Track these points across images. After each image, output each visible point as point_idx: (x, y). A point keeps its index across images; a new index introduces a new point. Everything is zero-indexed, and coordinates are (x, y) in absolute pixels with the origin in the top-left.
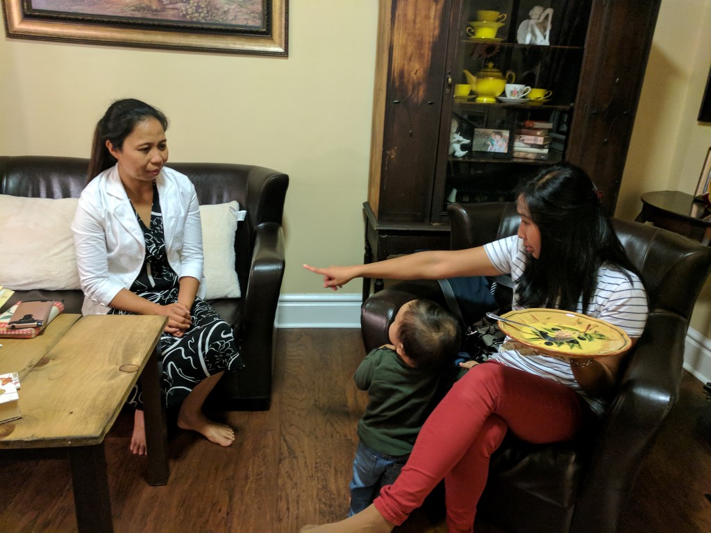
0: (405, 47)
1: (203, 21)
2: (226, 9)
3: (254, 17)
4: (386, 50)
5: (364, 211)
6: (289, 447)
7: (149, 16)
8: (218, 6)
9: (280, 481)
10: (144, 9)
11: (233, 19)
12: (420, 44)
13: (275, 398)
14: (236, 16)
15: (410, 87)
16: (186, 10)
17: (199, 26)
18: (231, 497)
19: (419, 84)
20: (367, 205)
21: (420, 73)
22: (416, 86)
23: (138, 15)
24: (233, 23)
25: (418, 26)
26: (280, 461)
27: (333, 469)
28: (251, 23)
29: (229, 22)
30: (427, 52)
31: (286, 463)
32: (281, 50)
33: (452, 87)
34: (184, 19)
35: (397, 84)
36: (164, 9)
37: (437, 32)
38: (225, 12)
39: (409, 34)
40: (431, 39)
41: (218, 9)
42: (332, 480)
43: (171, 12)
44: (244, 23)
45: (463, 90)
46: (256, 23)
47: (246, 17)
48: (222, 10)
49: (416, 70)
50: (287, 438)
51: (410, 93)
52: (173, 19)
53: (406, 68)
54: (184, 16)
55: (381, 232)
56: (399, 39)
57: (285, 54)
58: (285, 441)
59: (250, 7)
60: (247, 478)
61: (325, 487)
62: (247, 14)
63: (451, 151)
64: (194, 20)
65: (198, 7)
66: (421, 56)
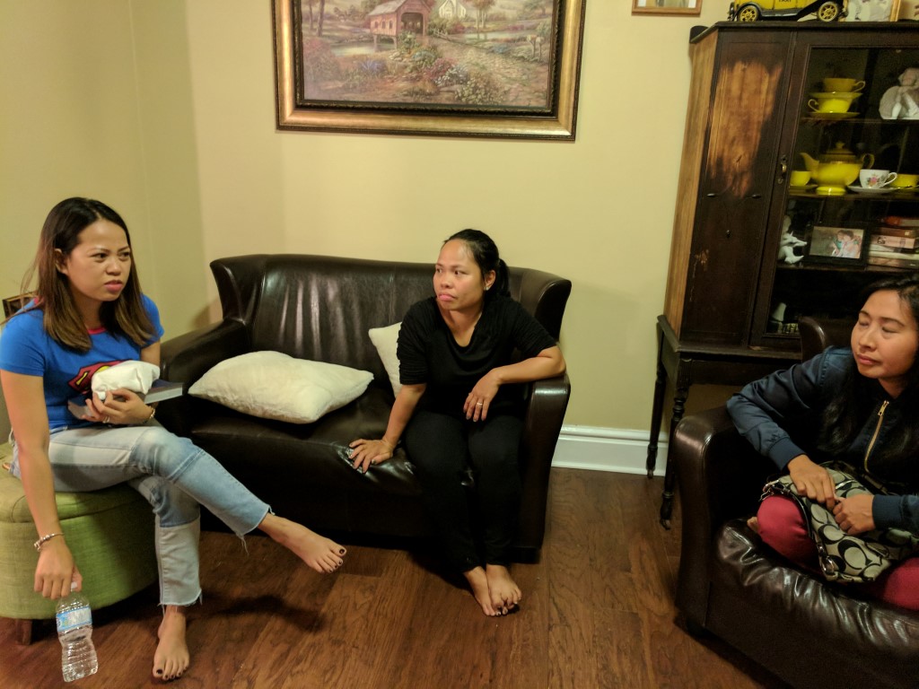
0: (726, 129)
1: (480, 104)
2: (506, 89)
3: (538, 97)
4: (698, 131)
5: (659, 326)
6: (560, 612)
7: (422, 100)
8: (498, 86)
9: (551, 652)
10: (417, 93)
11: (512, 101)
12: (747, 125)
13: (544, 551)
14: (517, 97)
15: (730, 177)
16: (463, 91)
17: (475, 109)
18: (493, 663)
19: (742, 173)
20: (663, 322)
21: (745, 161)
22: (738, 177)
23: (410, 100)
24: (514, 104)
25: (745, 102)
26: (550, 628)
27: (615, 648)
28: (534, 104)
29: (508, 104)
30: (755, 135)
31: (557, 630)
32: (567, 133)
33: (786, 176)
34: (459, 102)
35: (713, 173)
36: (438, 92)
37: (769, 109)
38: (505, 93)
39: (732, 114)
40: (761, 119)
41: (497, 90)
42: (614, 658)
43: (446, 95)
44: (526, 104)
45: (800, 179)
46: (540, 103)
47: (529, 96)
48: (501, 91)
49: (740, 156)
50: (557, 600)
51: (729, 184)
52: (448, 102)
53: (726, 154)
54: (459, 98)
55: (684, 355)
56: (719, 120)
57: (572, 138)
58: (555, 604)
59: (534, 85)
61: (605, 667)
62: (530, 93)
63: (781, 255)
64: (470, 102)
65: (476, 88)
66: (747, 139)
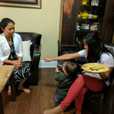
0: (67, 6)
4: (63, 7)
5: (58, 42)
6: (42, 93)
9: (40, 100)
12: (70, 6)
13: (39, 83)
15: (68, 15)
18: (30, 104)
19: (70, 14)
20: (58, 41)
21: (70, 12)
22: (69, 15)
26: (40, 96)
27: (51, 98)
29: (28, 1)
30: (71, 7)
32: (40, 7)
33: (77, 15)
35: (65, 14)
37: (74, 3)
39: (67, 3)
40: (72, 5)
42: (51, 100)
45: (79, 16)
46: (34, 1)
49: (69, 11)
53: (67, 11)
55: (62, 47)
56: (65, 5)
58: (41, 92)
60: (33, 100)
63: (77, 29)
66: (70, 8)
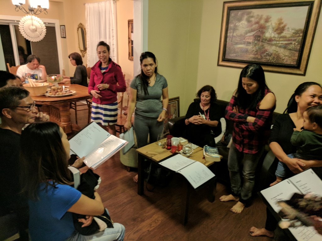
1: (275, 62)
2: (283, 58)
3: (294, 61)
7: (257, 60)
8: (281, 57)
10: (256, 58)
11: (286, 62)
17: (272, 64)
23: (253, 60)
24: (285, 63)
28: (292, 63)
29: (284, 63)
32: (302, 73)
34: (268, 62)
36: (262, 58)
38: (283, 60)
43: (264, 59)
44: (289, 63)
46: (294, 63)
52: (265, 62)
54: (268, 60)
57: (304, 75)
59: (293, 58)
62: (291, 60)
64: (271, 62)
65: (274, 58)
